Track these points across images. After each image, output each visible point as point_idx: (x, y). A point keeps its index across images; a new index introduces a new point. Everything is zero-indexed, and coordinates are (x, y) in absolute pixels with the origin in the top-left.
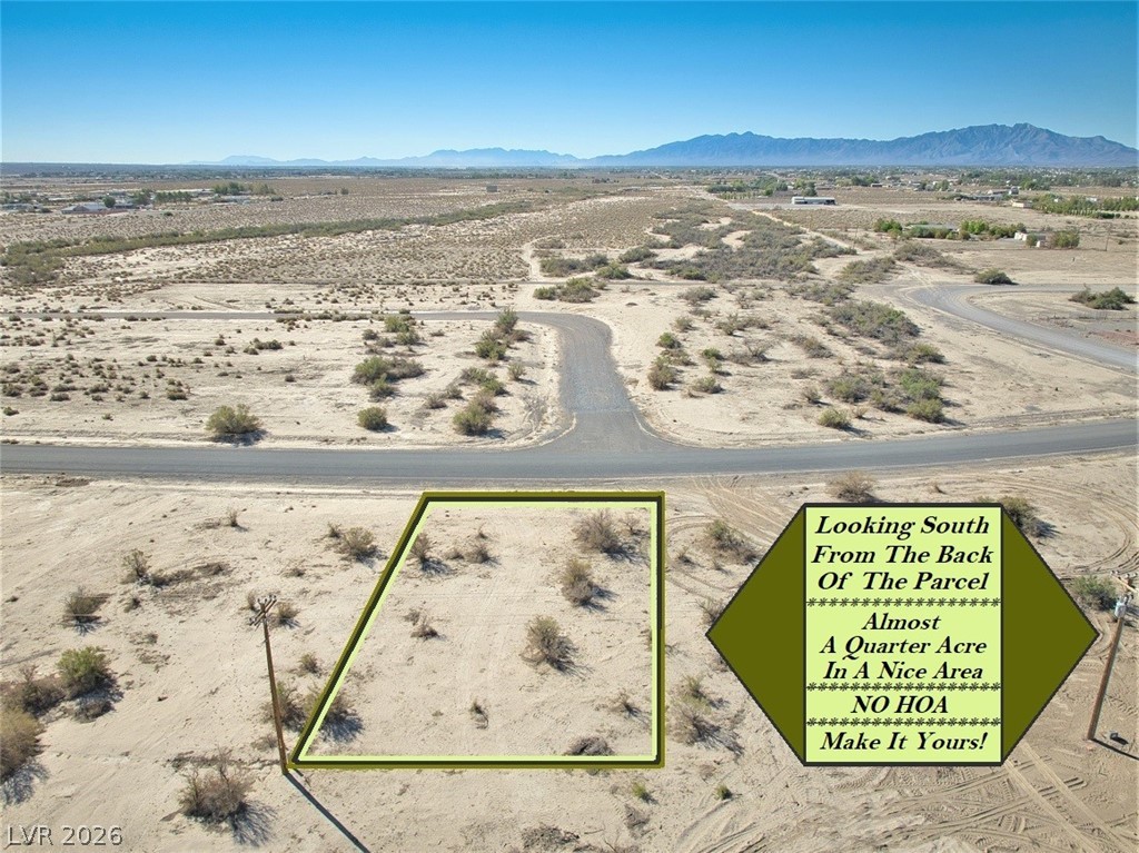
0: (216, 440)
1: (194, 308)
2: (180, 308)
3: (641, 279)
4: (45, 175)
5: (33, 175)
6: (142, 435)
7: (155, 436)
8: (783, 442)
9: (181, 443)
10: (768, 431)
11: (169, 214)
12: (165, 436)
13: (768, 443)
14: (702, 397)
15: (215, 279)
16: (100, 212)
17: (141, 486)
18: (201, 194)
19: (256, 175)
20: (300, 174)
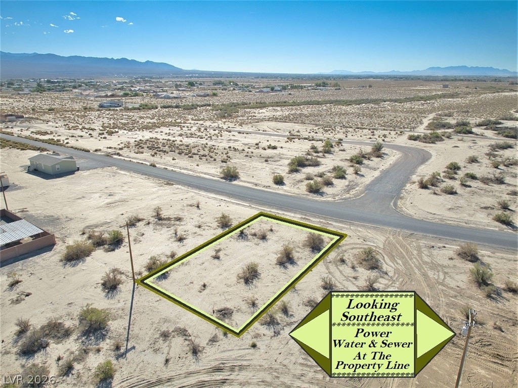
0: (222, 178)
1: (263, 131)
2: (259, 130)
3: (477, 135)
4: (262, 78)
5: (258, 78)
6: (202, 173)
7: (205, 174)
8: (461, 224)
9: (212, 177)
10: (458, 217)
11: (290, 94)
12: (208, 174)
13: (452, 222)
14: (441, 195)
15: (281, 120)
16: (268, 92)
17: (186, 189)
18: (310, 86)
19: (340, 78)
20: (359, 78)
